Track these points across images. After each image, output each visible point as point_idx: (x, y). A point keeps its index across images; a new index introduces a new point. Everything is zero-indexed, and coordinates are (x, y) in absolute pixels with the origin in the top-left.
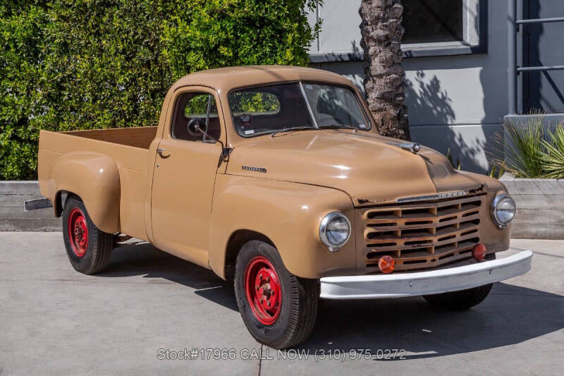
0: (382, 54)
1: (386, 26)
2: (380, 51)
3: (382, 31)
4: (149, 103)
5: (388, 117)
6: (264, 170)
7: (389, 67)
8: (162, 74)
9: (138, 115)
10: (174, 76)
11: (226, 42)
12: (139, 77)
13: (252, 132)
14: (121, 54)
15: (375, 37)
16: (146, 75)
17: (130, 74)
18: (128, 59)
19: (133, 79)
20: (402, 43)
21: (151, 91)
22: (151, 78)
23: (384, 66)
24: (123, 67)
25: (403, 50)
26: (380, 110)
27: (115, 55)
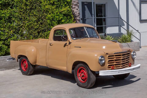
6: (80, 47)
13: (75, 38)
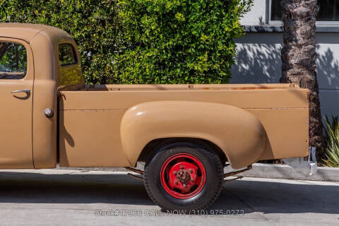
0: (303, 27)
1: (308, 4)
2: (301, 25)
3: (304, 8)
4: (100, 57)
5: (305, 80)
7: (308, 39)
8: (115, 32)
9: (90, 67)
10: (127, 35)
11: (179, 9)
12: (93, 34)
14: (78, 12)
15: (298, 13)
16: (100, 33)
17: (85, 31)
18: (84, 17)
19: (88, 36)
20: (317, 20)
21: (103, 46)
22: (104, 35)
23: (303, 38)
24: (79, 24)
25: (317, 26)
26: (298, 74)
27: (73, 13)
